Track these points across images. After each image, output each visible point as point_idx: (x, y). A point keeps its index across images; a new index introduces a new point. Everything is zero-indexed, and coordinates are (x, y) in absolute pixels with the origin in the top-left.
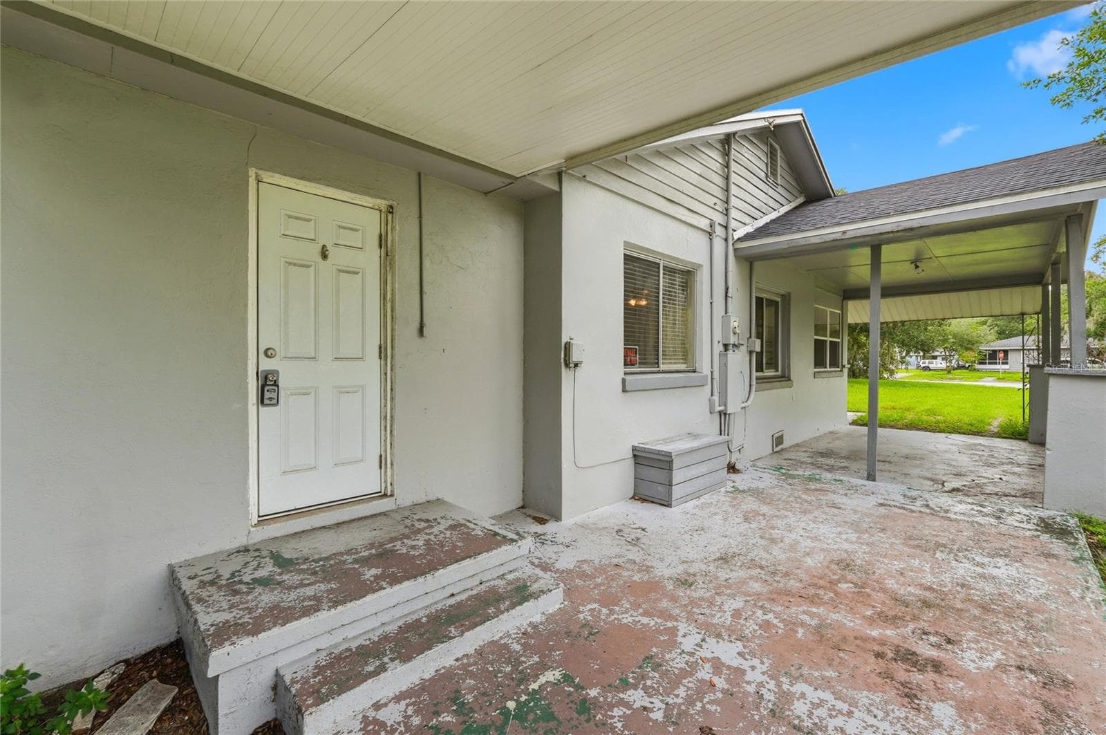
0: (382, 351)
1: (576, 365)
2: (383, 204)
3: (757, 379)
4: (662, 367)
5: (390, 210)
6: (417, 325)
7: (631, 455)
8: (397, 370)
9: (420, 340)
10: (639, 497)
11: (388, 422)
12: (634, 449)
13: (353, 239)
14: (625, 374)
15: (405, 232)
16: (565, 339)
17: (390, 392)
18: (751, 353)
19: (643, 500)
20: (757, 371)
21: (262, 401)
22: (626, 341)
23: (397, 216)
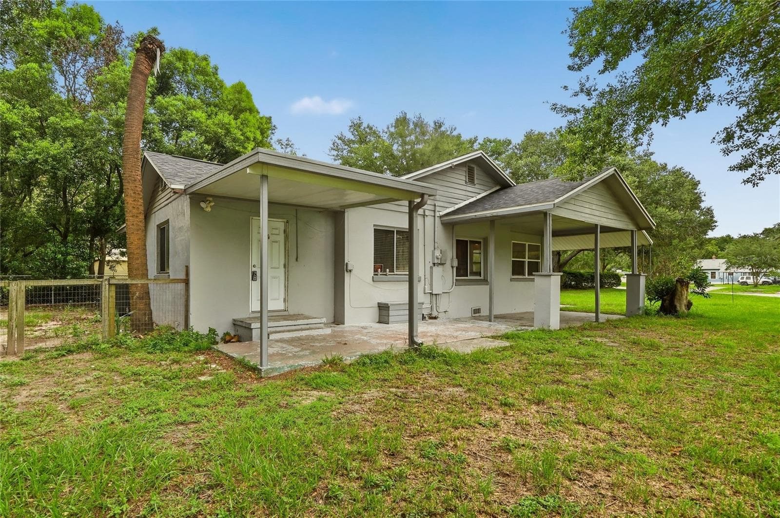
0: (285, 266)
1: (350, 271)
2: (285, 220)
3: (456, 280)
4: (395, 273)
5: (287, 222)
6: (296, 257)
7: (377, 305)
8: (289, 272)
9: (296, 263)
10: (380, 322)
11: (286, 288)
12: (378, 303)
13: (276, 232)
14: (374, 275)
15: (292, 229)
16: (346, 261)
17: (287, 279)
18: (453, 267)
19: (381, 323)
20: (456, 276)
21: (252, 279)
22: (375, 262)
23: (289, 223)
